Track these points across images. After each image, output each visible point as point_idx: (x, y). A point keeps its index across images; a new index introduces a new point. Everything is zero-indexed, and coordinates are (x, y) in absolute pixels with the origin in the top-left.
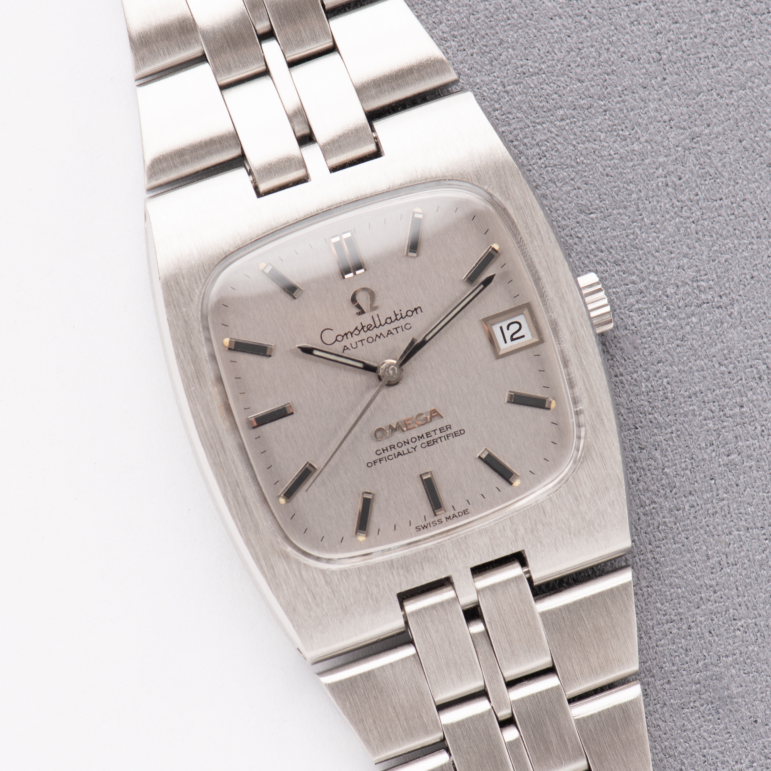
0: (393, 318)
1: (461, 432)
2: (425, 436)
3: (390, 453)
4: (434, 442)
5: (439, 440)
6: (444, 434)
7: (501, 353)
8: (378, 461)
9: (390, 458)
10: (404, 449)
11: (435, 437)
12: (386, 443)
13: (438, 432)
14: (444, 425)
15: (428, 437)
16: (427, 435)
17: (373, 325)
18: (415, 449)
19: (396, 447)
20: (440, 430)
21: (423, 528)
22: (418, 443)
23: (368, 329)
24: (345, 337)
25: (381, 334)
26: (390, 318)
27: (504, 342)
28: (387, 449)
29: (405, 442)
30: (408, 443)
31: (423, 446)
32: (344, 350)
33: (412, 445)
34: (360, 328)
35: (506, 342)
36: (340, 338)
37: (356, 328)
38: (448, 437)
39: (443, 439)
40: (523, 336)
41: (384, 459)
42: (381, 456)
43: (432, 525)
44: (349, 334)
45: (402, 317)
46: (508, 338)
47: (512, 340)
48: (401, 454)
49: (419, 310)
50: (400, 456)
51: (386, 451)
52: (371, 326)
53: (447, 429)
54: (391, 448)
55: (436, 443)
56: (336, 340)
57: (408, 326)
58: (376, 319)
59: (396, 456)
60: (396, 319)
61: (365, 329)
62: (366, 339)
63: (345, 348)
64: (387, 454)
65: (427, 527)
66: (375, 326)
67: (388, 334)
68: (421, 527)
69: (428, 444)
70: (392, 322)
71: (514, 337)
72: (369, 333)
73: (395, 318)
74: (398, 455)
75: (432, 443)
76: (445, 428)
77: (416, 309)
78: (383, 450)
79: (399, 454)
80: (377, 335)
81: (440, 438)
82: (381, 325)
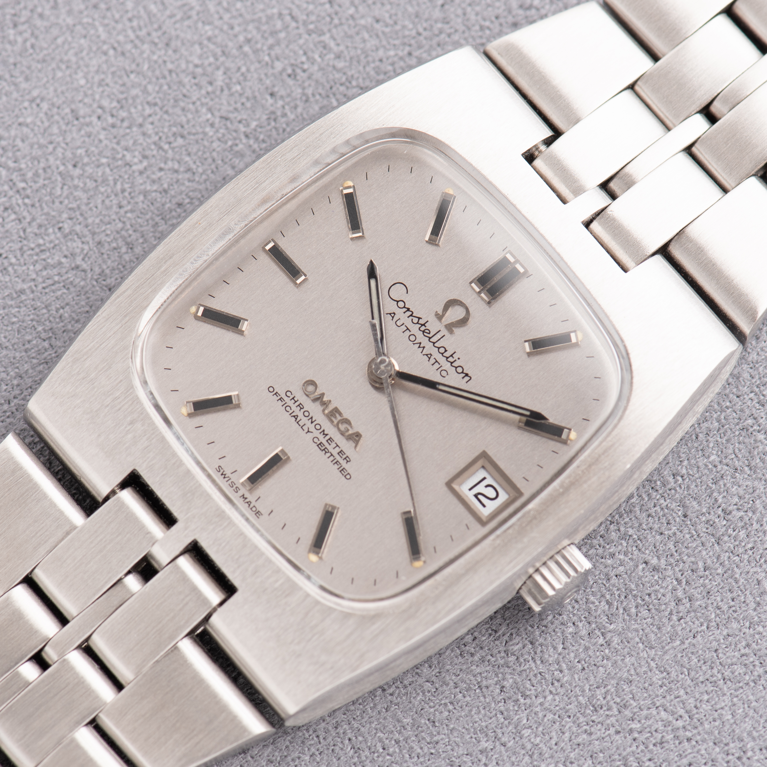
0: (447, 354)
1: (347, 476)
2: (328, 437)
3: (294, 407)
4: (324, 450)
5: (329, 454)
6: (338, 458)
7: (455, 486)
8: (279, 397)
9: (288, 409)
10: (305, 421)
11: (330, 448)
12: (302, 398)
13: (337, 450)
14: (348, 454)
15: (327, 441)
16: (329, 439)
17: (430, 336)
18: (308, 431)
19: (302, 411)
20: (340, 452)
21: (222, 474)
22: (317, 433)
23: (424, 332)
24: (405, 310)
25: (424, 347)
26: (446, 351)
27: (470, 487)
28: (296, 402)
29: (312, 418)
30: (312, 422)
31: (316, 440)
32: (390, 314)
33: (312, 428)
34: (421, 322)
35: (470, 489)
36: (401, 304)
37: (419, 318)
38: (336, 463)
39: (332, 458)
40: (484, 506)
41: (284, 403)
42: (286, 398)
43: (230, 482)
44: (410, 313)
45: (452, 363)
46: (476, 491)
47: (476, 496)
48: (296, 419)
49: (467, 378)
50: (294, 419)
51: (293, 401)
52: (429, 333)
53: (345, 458)
54: (299, 405)
55: (324, 452)
56: (398, 302)
57: (444, 373)
58: (438, 336)
59: (293, 415)
60: (447, 358)
61: (423, 328)
62: (411, 333)
63: (393, 315)
64: (291, 403)
65: (224, 478)
66: (430, 338)
67: (427, 355)
68: (222, 471)
69: (320, 444)
70: (442, 354)
71: (480, 497)
72: (419, 335)
73: (448, 356)
74: (294, 416)
75: (323, 448)
76: (344, 456)
77: (467, 375)
78: (293, 398)
79: (296, 417)
80: (420, 343)
81: (332, 455)
82: (434, 343)
